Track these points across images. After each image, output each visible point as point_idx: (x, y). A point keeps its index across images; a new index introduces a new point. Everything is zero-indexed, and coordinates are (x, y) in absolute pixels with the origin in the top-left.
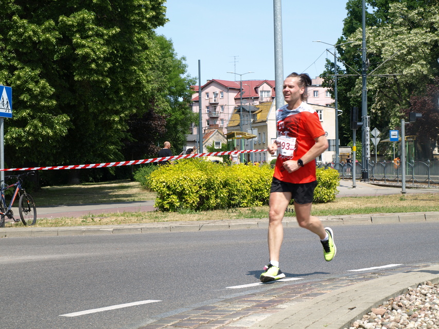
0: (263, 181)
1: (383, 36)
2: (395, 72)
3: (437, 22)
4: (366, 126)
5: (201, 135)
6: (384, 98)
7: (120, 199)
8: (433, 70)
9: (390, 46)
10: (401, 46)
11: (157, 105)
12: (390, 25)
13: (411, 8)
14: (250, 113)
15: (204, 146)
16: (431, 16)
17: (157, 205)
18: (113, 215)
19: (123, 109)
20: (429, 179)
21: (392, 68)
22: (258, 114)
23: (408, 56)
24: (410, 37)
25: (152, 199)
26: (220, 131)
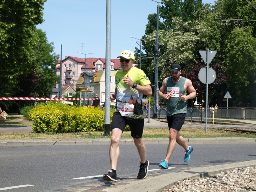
0: (96, 117)
1: (168, 36)
2: (174, 57)
3: (199, 29)
4: (157, 87)
5: (61, 89)
6: (168, 71)
7: (11, 124)
8: (196, 57)
9: (172, 41)
10: (178, 42)
11: (36, 70)
12: (172, 30)
13: (185, 20)
14: (90, 77)
15: (62, 95)
16: (196, 25)
17: (33, 129)
18: (7, 134)
19: (15, 72)
20: (191, 119)
21: (173, 54)
22: (95, 78)
23: (182, 48)
24: (183, 37)
25: (31, 125)
26: (72, 87)
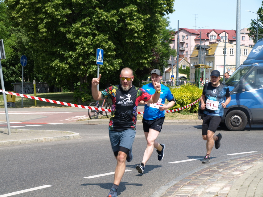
14: (205, 50)
22: (209, 51)
26: (185, 59)
